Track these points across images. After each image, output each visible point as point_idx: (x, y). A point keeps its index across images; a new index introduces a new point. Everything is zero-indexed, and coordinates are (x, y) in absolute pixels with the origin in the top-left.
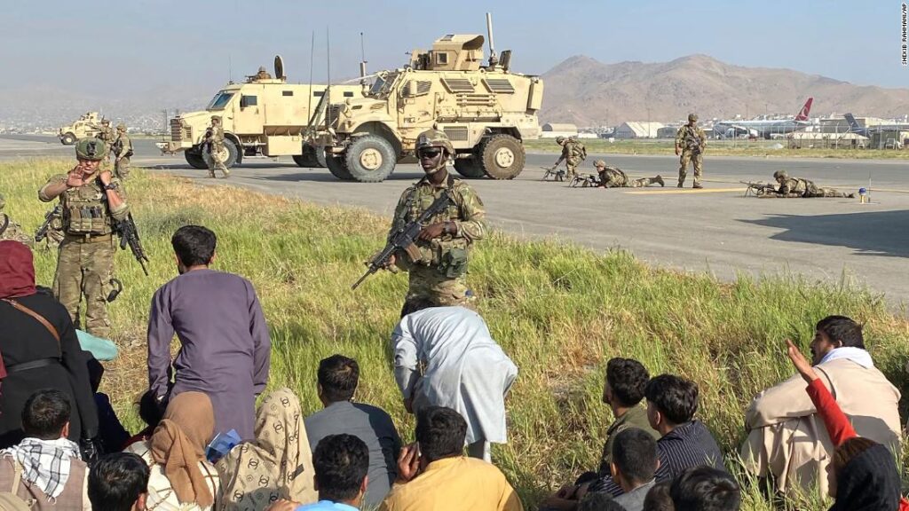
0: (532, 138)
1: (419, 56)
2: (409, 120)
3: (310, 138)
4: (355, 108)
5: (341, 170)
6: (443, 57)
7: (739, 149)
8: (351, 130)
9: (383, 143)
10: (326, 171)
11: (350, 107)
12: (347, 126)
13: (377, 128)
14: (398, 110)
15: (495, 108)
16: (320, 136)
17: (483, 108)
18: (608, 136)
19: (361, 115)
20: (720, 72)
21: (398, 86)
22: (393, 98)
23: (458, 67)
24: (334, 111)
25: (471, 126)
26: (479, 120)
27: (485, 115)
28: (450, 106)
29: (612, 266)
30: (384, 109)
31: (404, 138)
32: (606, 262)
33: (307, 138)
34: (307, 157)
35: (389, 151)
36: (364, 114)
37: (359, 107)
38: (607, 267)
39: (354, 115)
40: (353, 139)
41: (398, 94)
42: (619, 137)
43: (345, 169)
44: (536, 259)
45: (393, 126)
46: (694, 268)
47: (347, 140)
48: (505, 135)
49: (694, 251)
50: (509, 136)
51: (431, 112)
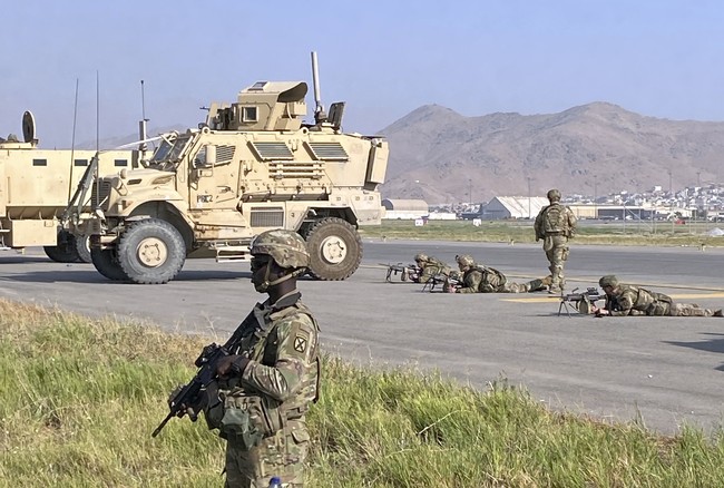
0: (372, 223)
1: (219, 110)
2: (204, 199)
3: (71, 223)
4: (131, 182)
5: (111, 267)
6: (252, 113)
7: (661, 235)
8: (126, 213)
9: (169, 231)
10: (91, 267)
11: (125, 181)
12: (120, 207)
13: (161, 209)
14: (189, 186)
15: (321, 181)
16: (84, 220)
17: (306, 182)
18: (472, 217)
19: (139, 191)
20: (632, 128)
21: (190, 152)
22: (183, 169)
23: (271, 126)
24: (104, 187)
25: (289, 206)
26: (299, 198)
27: (309, 191)
28: (260, 179)
29: (499, 410)
30: (172, 183)
31: (197, 223)
32: (490, 402)
33: (66, 224)
34: (64, 249)
35: (176, 241)
36: (145, 191)
37: (138, 181)
38: (491, 409)
39: (130, 193)
40: (128, 225)
41: (190, 164)
42: (488, 218)
43: (117, 266)
44: (392, 398)
45: (182, 207)
46: (614, 413)
47: (121, 227)
48: (335, 219)
49: (611, 388)
50: (340, 220)
51: (234, 188)
